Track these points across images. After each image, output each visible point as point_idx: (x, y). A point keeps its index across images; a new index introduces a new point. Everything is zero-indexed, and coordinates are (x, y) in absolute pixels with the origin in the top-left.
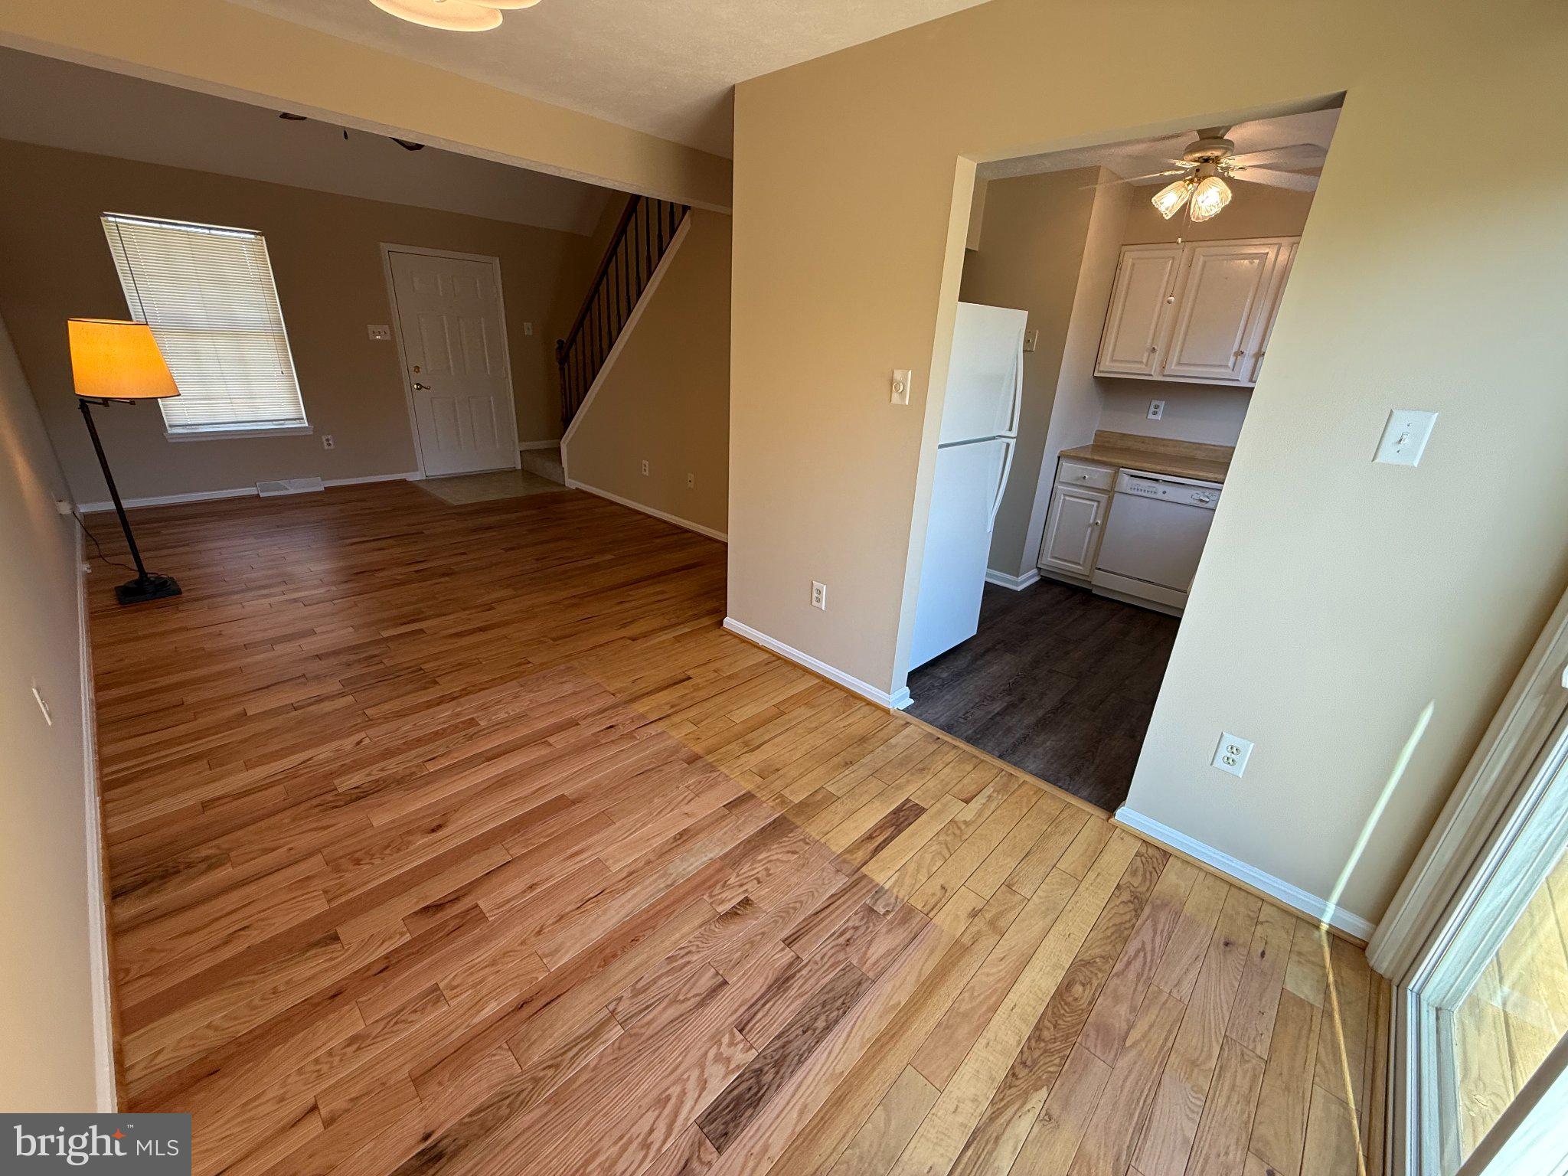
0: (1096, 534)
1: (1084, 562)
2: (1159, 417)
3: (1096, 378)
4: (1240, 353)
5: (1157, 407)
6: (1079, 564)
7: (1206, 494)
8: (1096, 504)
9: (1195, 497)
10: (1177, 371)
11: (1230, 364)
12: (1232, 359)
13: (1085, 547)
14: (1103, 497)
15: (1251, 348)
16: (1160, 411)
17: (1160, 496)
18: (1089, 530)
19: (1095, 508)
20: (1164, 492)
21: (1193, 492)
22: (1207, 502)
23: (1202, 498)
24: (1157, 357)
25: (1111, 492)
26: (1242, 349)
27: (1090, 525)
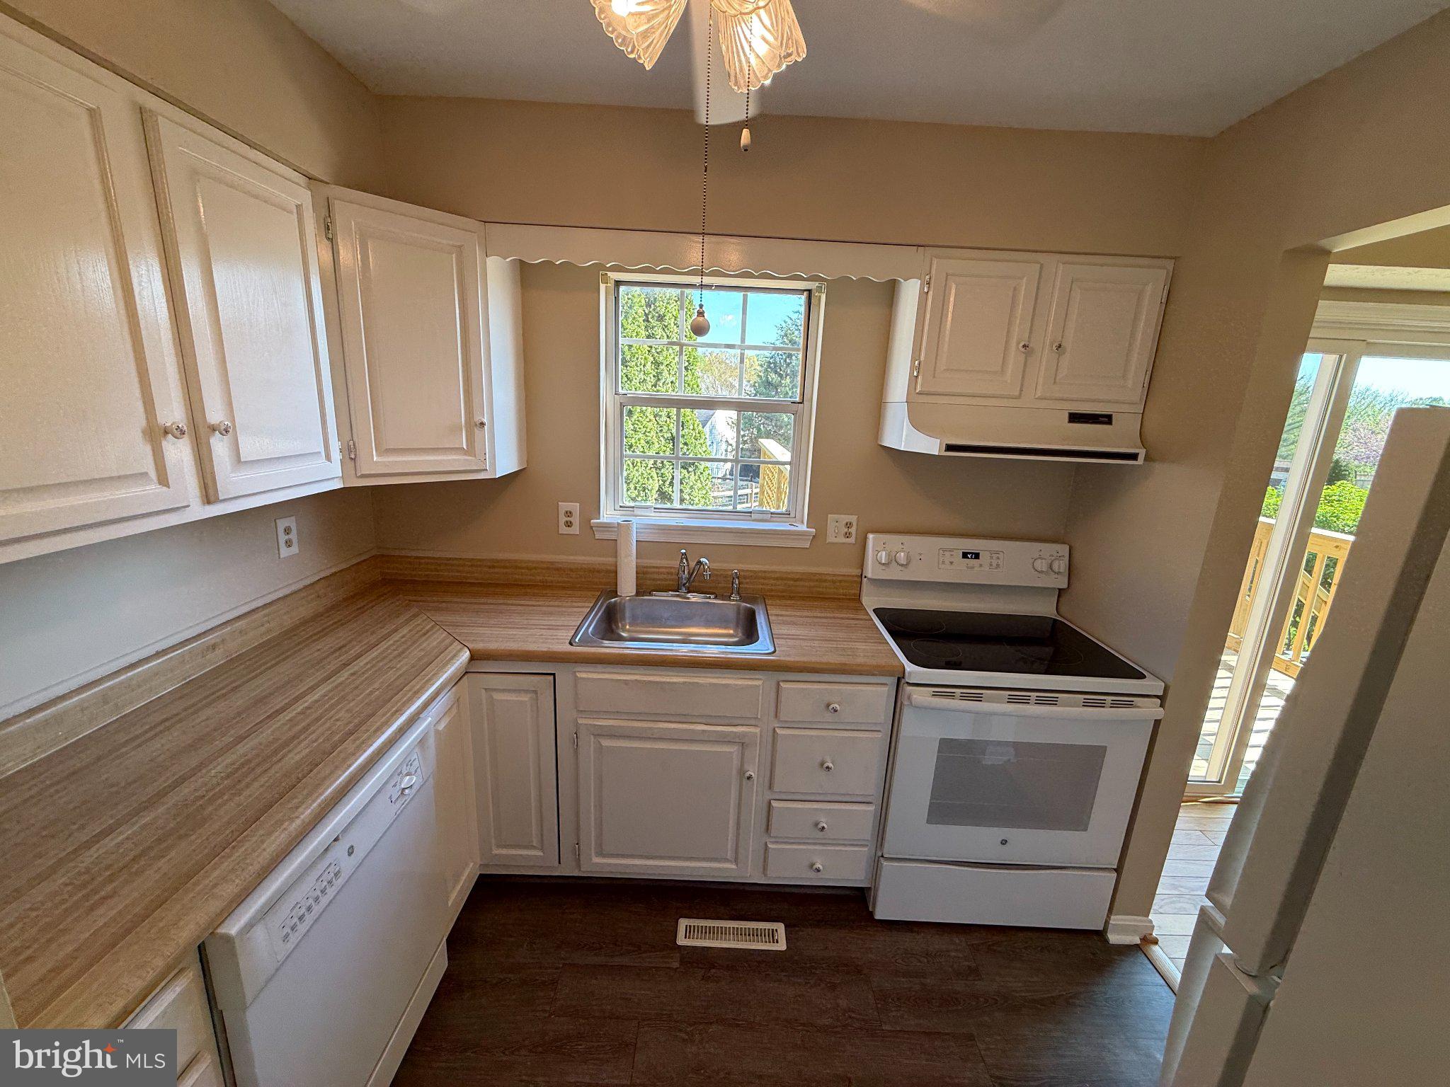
4: (159, 432)
11: (149, 466)
26: (162, 418)
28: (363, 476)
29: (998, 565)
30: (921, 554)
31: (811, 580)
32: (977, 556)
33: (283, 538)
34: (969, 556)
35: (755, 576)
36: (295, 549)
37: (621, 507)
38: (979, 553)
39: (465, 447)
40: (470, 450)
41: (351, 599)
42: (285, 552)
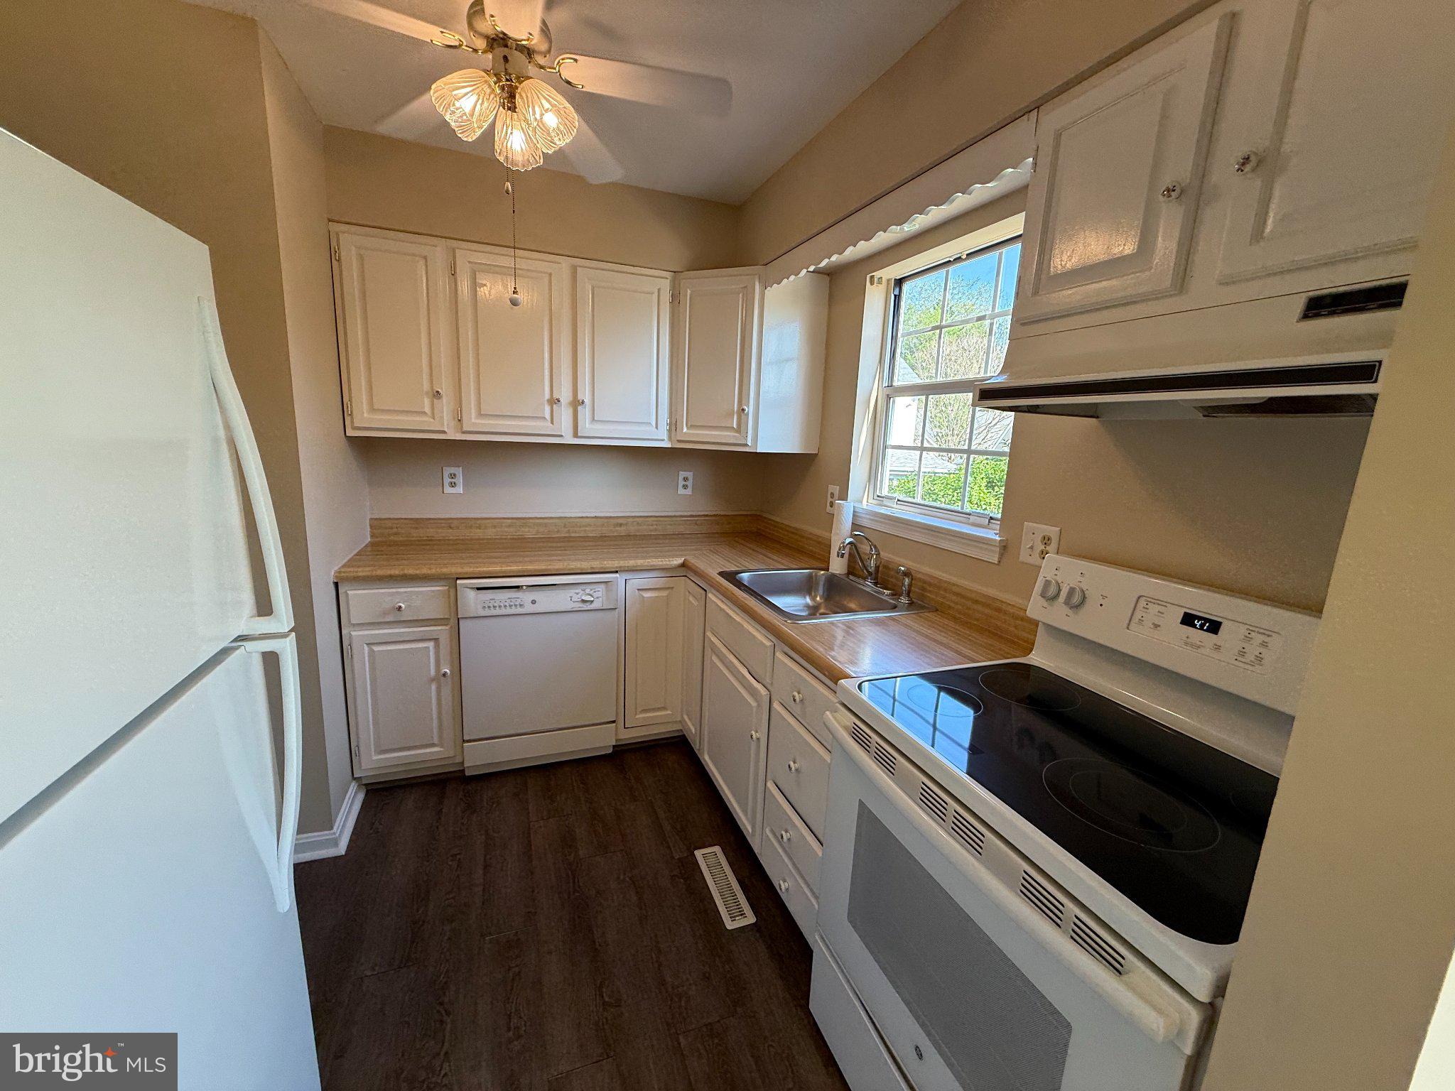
0: (447, 692)
1: (441, 737)
2: (459, 489)
3: (351, 440)
4: (554, 401)
5: (453, 476)
6: (433, 745)
7: (588, 591)
8: (431, 645)
9: (576, 598)
10: (478, 426)
11: (548, 416)
12: (547, 409)
13: (435, 716)
14: (442, 631)
15: (565, 395)
16: (460, 480)
17: (529, 608)
18: (434, 687)
19: (432, 649)
20: (534, 602)
21: (571, 592)
22: (592, 601)
23: (584, 598)
24: (446, 405)
25: (454, 620)
26: (556, 396)
27: (433, 680)
28: (679, 441)
29: (1259, 659)
30: (1104, 597)
31: (988, 606)
32: (1214, 627)
33: (681, 483)
34: (1198, 623)
35: (939, 585)
36: (689, 491)
37: (878, 496)
38: (1220, 624)
39: (735, 426)
40: (738, 430)
41: (724, 534)
42: (681, 491)
